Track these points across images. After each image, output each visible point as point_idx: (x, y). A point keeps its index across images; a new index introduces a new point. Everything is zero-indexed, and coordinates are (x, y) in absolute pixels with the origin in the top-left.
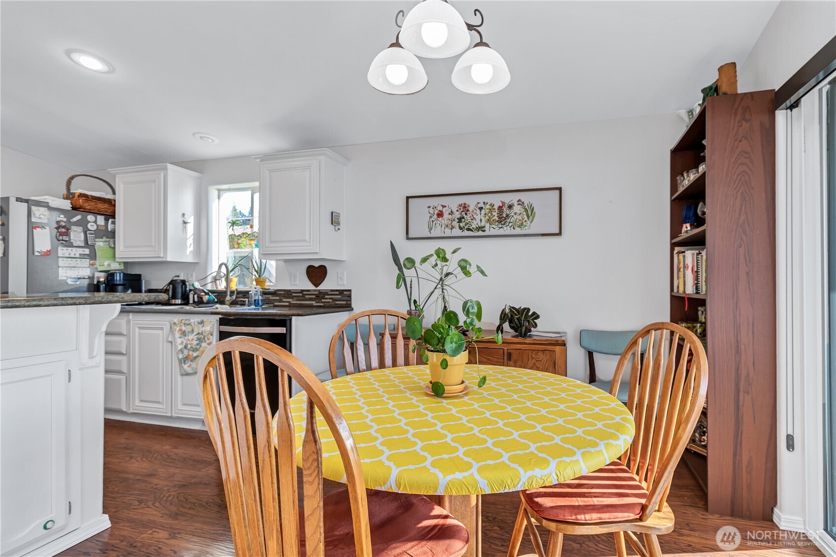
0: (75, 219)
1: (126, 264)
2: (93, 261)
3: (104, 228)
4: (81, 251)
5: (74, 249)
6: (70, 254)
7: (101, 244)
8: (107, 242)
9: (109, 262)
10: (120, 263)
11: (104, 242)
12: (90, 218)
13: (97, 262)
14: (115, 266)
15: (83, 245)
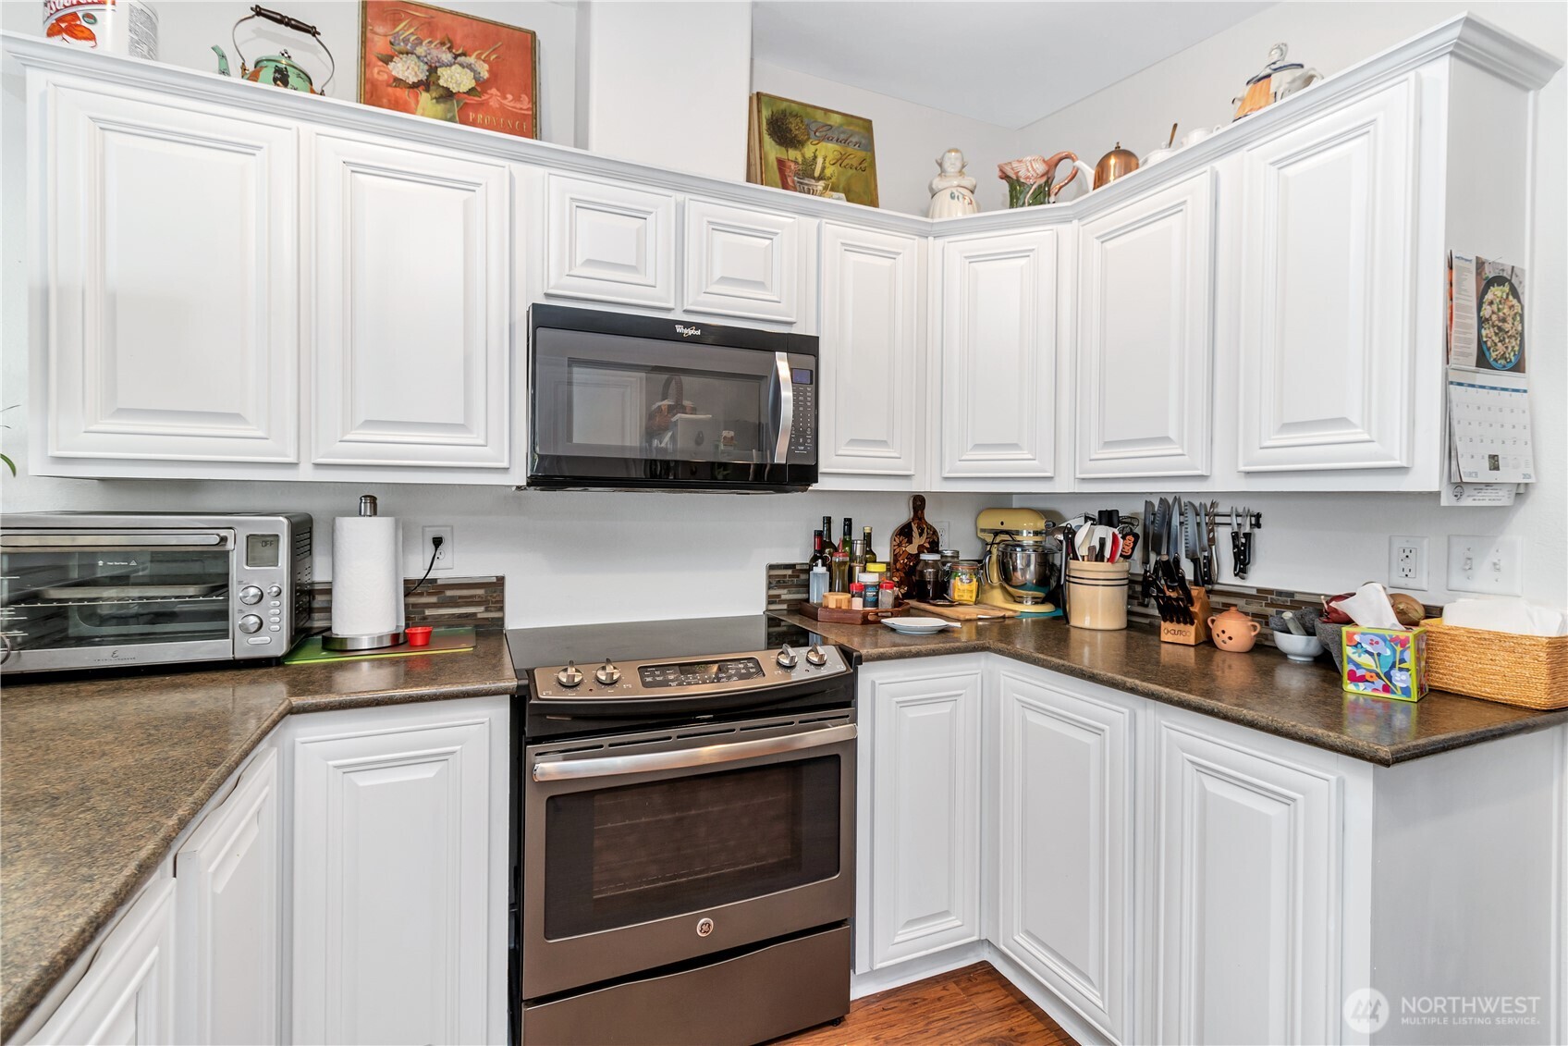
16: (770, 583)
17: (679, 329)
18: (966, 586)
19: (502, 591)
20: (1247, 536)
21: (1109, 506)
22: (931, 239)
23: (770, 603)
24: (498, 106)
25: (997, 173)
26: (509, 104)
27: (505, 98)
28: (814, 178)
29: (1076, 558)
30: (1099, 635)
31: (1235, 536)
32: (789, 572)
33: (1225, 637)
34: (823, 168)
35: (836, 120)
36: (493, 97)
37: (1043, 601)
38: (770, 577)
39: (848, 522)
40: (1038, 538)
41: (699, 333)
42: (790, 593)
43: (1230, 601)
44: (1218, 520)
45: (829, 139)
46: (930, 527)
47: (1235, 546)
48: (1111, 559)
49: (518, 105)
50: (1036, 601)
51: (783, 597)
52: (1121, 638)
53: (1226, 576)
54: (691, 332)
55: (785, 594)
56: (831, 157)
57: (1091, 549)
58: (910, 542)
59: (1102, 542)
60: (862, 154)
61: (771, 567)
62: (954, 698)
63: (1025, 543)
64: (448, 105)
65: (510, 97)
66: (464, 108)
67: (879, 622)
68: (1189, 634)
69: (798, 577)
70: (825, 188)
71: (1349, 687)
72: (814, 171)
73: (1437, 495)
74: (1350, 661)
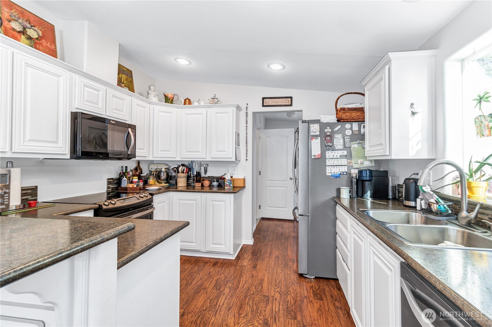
0: (336, 129)
1: (376, 161)
2: (349, 161)
3: (357, 133)
4: (341, 153)
5: (336, 152)
6: (333, 156)
7: (356, 146)
8: (360, 143)
9: (361, 160)
10: (371, 161)
11: (358, 144)
12: (348, 126)
13: (353, 161)
14: (367, 164)
15: (342, 148)
16: (108, 183)
17: (111, 121)
18: (152, 181)
19: (37, 190)
20: (207, 168)
21: (183, 163)
22: (150, 105)
23: (108, 189)
24: (45, 45)
25: (163, 94)
26: (49, 46)
27: (48, 44)
28: (122, 83)
29: (179, 173)
30: (182, 187)
31: (205, 168)
32: (112, 180)
33: (206, 184)
34: (124, 81)
35: (125, 69)
36: (44, 42)
37: (167, 183)
38: (108, 182)
39: (126, 167)
40: (166, 170)
41: (115, 123)
42: (112, 186)
43: (204, 179)
44: (202, 165)
45: (124, 74)
46: (141, 168)
47: (205, 169)
48: (185, 173)
49: (52, 47)
50: (165, 183)
51: (111, 187)
52: (186, 187)
53: (203, 175)
54: (113, 122)
55: (111, 186)
56: (125, 78)
57: (182, 171)
58: (137, 172)
59: (184, 170)
60: (131, 79)
61: (108, 179)
62: (164, 202)
63: (163, 171)
64: (30, 41)
65: (49, 43)
66: (35, 43)
67: (145, 189)
68: (200, 184)
69: (114, 181)
70: (124, 86)
71: (226, 187)
72: (122, 81)
73: (235, 161)
74: (226, 184)
